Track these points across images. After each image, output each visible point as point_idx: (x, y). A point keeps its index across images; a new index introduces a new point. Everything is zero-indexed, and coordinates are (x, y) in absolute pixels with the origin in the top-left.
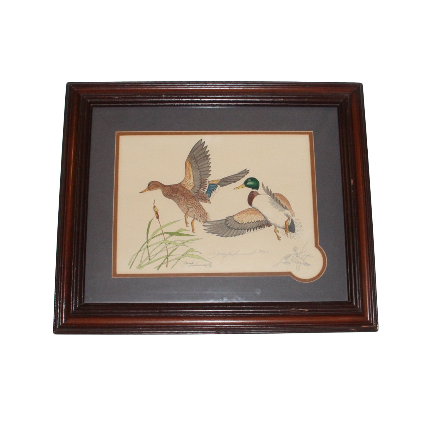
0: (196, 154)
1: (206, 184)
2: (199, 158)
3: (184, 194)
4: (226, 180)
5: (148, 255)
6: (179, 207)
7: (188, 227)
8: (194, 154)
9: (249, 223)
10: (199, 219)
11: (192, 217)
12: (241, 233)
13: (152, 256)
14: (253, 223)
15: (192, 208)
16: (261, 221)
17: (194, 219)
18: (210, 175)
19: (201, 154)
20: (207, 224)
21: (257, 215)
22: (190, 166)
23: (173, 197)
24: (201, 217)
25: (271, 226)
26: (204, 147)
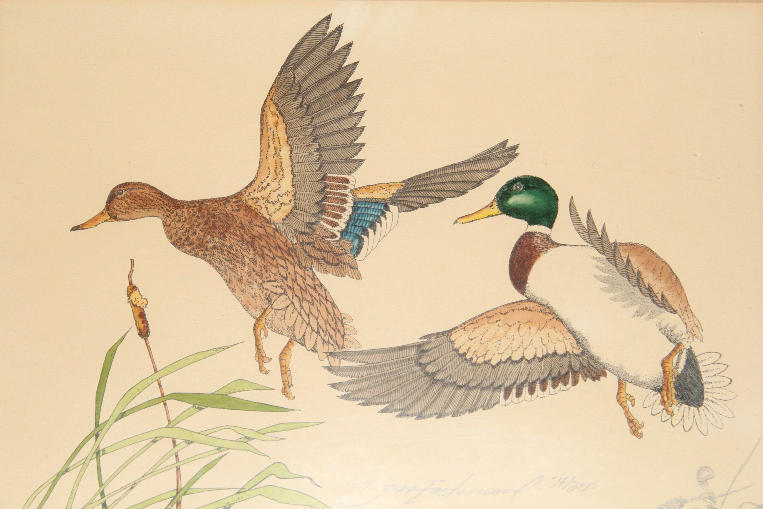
0: (306, 78)
1: (345, 202)
2: (317, 93)
3: (253, 237)
4: (425, 185)
5: (97, 487)
6: (233, 290)
7: (267, 373)
8: (298, 78)
9: (513, 362)
10: (310, 344)
11: (285, 332)
12: (481, 403)
13: (115, 493)
14: (529, 362)
15: (284, 297)
16: (565, 355)
17: (290, 342)
18: (361, 162)
19: (326, 78)
20: (345, 363)
21: (546, 331)
22: (282, 126)
23: (207, 249)
24: (322, 333)
25: (605, 375)
26: (337, 49)
